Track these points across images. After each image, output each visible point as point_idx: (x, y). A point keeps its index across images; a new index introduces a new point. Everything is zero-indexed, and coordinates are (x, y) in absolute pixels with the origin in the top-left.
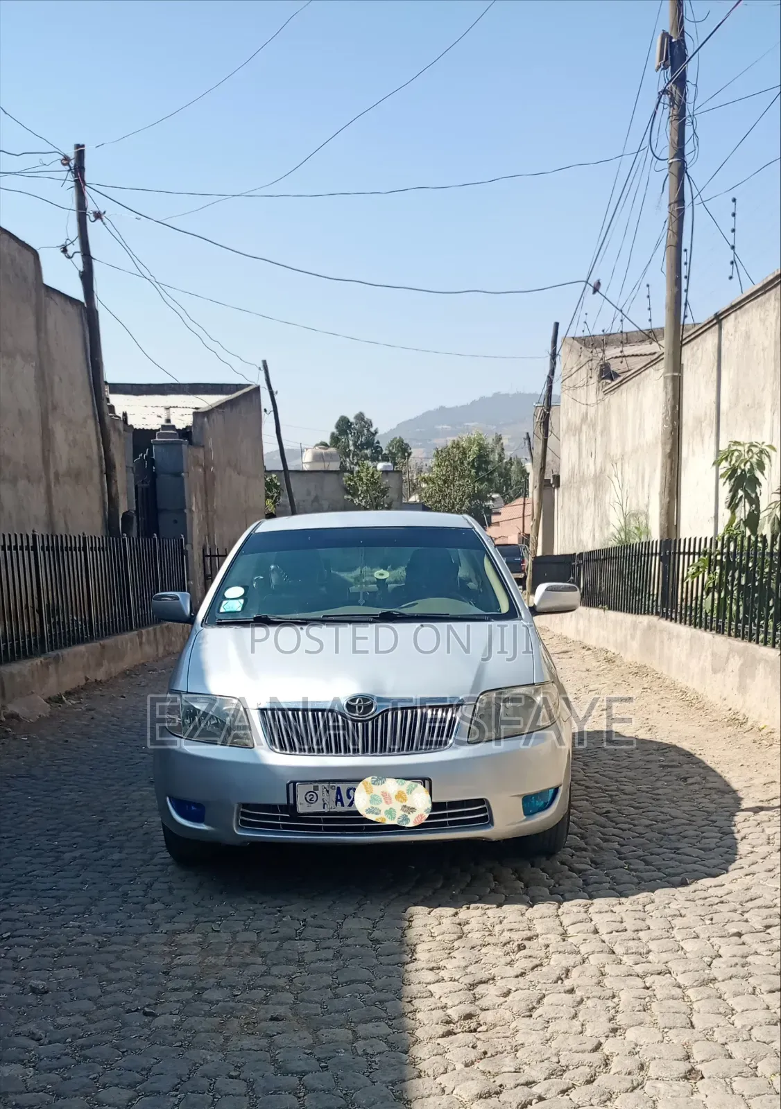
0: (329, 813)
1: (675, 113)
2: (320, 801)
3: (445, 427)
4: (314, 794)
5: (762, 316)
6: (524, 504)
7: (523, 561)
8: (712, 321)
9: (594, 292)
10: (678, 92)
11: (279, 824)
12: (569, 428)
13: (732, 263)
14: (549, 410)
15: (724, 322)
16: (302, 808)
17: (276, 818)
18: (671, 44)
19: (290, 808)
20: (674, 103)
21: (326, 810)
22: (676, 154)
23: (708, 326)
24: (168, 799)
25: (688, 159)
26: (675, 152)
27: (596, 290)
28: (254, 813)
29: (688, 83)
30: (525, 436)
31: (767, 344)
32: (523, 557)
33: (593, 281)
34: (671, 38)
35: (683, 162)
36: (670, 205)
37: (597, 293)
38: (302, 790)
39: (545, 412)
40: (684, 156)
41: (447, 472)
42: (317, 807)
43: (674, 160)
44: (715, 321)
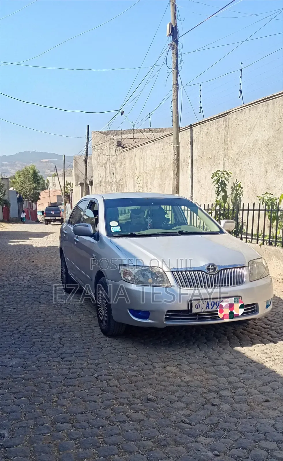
0: (203, 312)
1: (175, 52)
2: (201, 308)
3: (6, 163)
4: (198, 305)
5: (216, 126)
6: (50, 192)
7: (61, 213)
8: (188, 127)
9: (122, 115)
10: (175, 45)
11: (180, 318)
12: (98, 164)
13: (200, 107)
14: (87, 157)
15: (193, 128)
16: (195, 310)
17: (179, 316)
18: (173, 28)
19: (189, 311)
20: (174, 49)
21: (203, 311)
22: (175, 67)
23: (185, 129)
24: (128, 310)
25: (179, 69)
26: (175, 66)
27: (122, 114)
28: (173, 314)
29: (179, 42)
30: (54, 167)
31: (219, 136)
32: (60, 211)
33: (121, 111)
34: (172, 25)
35: (178, 70)
36: (173, 85)
37: (123, 115)
38: (194, 303)
39: (86, 158)
40: (178, 68)
41: (23, 179)
42: (199, 310)
43: (175, 69)
44: (189, 127)
